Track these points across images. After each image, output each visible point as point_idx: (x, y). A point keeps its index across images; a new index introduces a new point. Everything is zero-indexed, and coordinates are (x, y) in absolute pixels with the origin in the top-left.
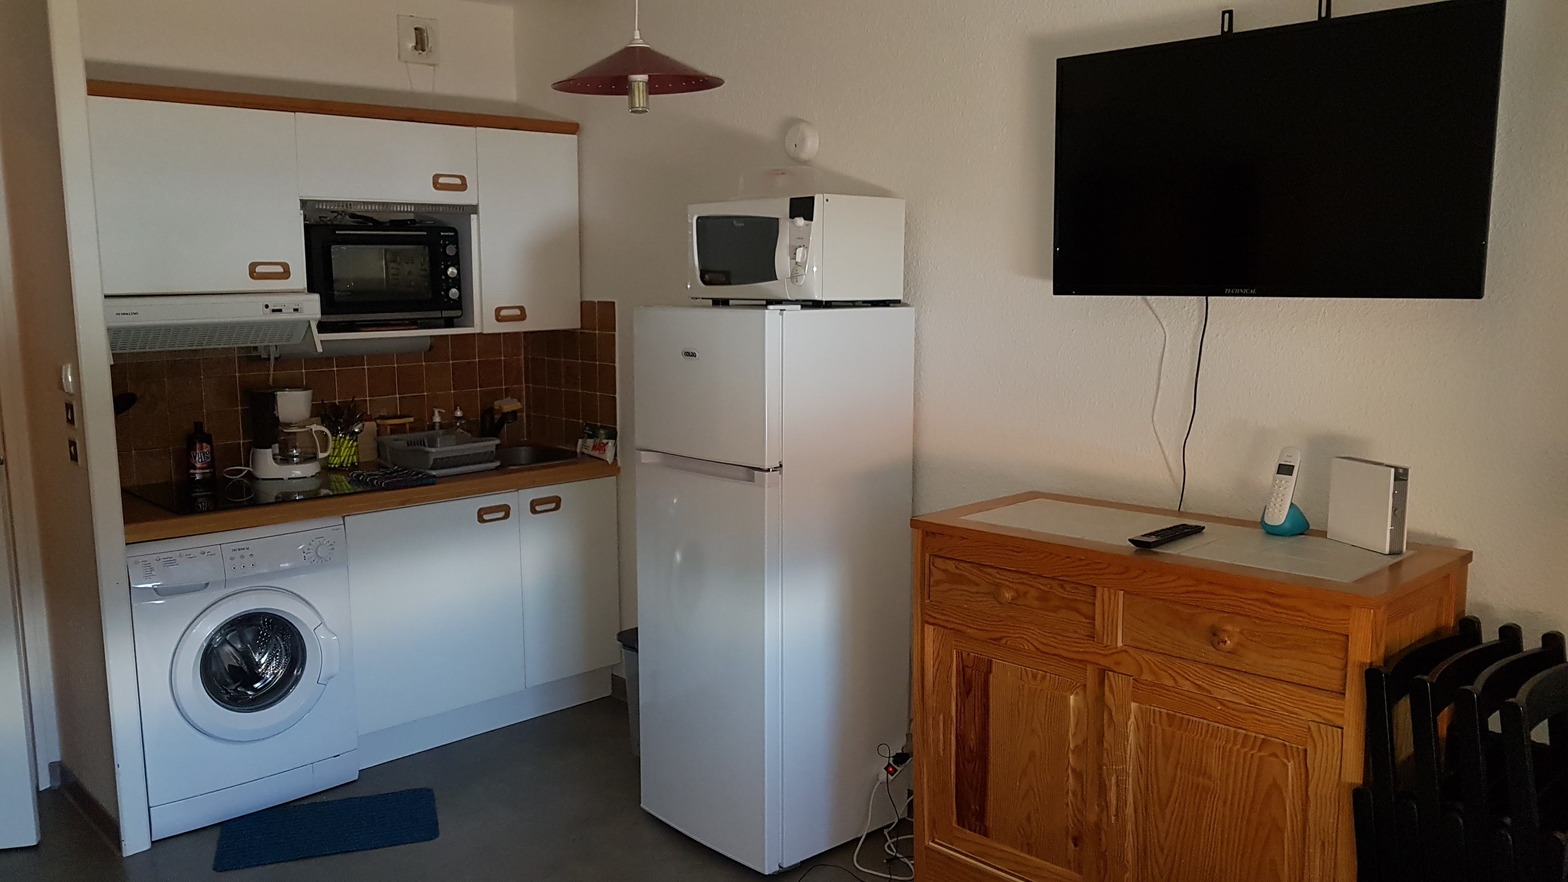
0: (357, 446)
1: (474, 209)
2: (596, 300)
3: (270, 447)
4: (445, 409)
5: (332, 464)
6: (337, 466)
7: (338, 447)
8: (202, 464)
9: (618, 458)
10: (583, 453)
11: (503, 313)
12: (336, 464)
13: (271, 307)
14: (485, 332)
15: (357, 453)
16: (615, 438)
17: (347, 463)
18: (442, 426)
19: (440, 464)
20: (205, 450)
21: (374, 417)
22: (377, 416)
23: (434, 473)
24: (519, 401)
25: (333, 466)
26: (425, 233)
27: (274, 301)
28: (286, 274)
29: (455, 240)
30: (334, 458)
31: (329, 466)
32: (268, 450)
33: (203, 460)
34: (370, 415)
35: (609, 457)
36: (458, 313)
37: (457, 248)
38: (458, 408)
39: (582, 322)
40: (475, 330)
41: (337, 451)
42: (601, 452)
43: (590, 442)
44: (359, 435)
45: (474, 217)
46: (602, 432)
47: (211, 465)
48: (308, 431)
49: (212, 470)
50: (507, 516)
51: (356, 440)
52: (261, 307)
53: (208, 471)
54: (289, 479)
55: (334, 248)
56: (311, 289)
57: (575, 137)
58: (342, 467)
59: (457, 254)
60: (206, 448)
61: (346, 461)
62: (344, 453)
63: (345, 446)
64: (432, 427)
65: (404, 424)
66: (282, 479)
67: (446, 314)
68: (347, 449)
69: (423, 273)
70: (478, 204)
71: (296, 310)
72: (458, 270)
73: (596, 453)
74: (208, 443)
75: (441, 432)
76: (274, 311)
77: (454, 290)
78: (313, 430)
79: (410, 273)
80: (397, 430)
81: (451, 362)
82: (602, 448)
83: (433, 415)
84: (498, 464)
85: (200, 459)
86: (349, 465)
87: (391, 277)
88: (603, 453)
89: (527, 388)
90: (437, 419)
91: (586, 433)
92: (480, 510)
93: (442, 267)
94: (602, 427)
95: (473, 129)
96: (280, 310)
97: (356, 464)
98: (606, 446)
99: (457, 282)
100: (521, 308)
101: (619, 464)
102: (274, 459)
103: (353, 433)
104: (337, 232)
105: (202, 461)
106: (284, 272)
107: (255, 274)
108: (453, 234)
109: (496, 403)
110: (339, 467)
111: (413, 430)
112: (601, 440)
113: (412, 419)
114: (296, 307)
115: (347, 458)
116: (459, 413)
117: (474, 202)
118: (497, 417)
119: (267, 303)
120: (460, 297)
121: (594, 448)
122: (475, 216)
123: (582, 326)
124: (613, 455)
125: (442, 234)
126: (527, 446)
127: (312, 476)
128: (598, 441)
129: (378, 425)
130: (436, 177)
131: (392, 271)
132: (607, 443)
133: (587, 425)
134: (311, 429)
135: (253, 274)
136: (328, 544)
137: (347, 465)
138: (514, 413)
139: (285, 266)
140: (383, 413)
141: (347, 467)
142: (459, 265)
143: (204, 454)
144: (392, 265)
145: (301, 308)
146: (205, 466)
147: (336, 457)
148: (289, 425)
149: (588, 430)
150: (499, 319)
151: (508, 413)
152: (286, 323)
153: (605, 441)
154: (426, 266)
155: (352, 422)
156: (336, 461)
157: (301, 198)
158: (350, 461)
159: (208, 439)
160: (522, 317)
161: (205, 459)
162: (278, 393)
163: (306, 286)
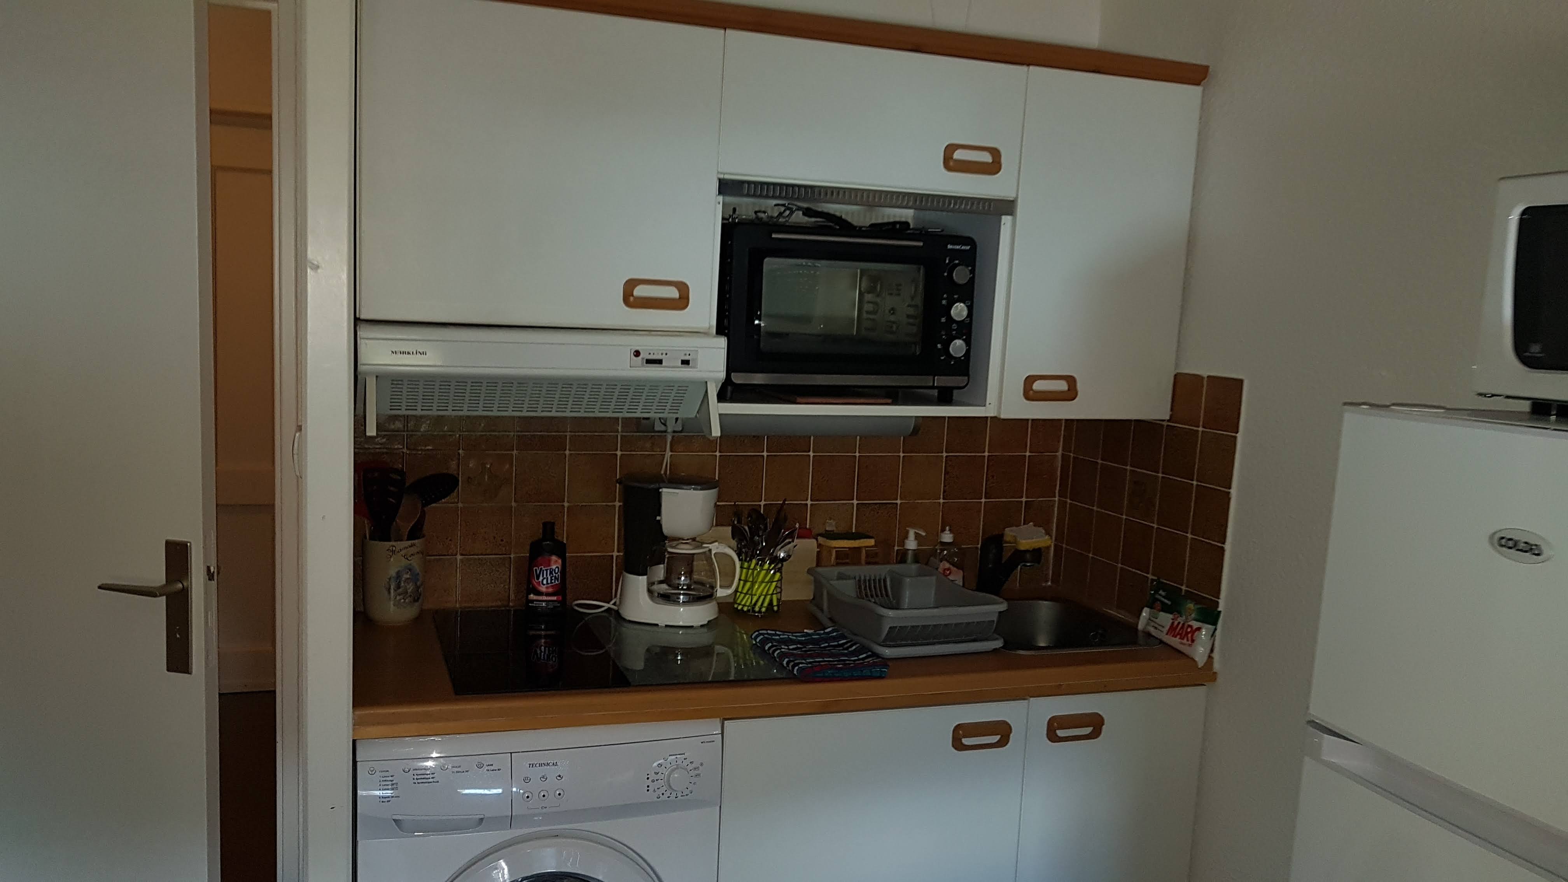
0: (780, 580)
1: (1007, 207)
2: (1205, 373)
3: (644, 573)
4: (925, 531)
5: (739, 604)
6: (745, 609)
7: (751, 579)
8: (547, 588)
9: (1216, 655)
10: (1149, 635)
11: (1038, 386)
12: (744, 605)
13: (644, 355)
14: (1002, 417)
15: (779, 589)
16: (1214, 623)
17: (762, 605)
18: (918, 556)
19: (897, 636)
20: (554, 567)
21: (815, 531)
22: (822, 531)
23: (887, 652)
24: (1048, 533)
25: (740, 607)
26: (921, 244)
27: (650, 346)
28: (682, 302)
29: (970, 258)
30: (742, 595)
31: (736, 606)
32: (640, 577)
33: (549, 582)
34: (810, 529)
35: (1200, 652)
36: (960, 380)
37: (973, 272)
38: (947, 528)
39: (1172, 410)
40: (987, 411)
41: (748, 585)
42: (1185, 641)
43: (1166, 619)
44: (784, 563)
45: (1006, 220)
46: (1191, 606)
47: (560, 590)
48: (704, 553)
49: (560, 598)
50: (1004, 742)
51: (780, 570)
52: (628, 354)
53: (555, 598)
54: (666, 626)
55: (769, 264)
56: (720, 331)
57: (1197, 90)
58: (754, 611)
59: (972, 281)
60: (556, 564)
61: (759, 604)
62: (758, 589)
63: (760, 579)
64: (902, 558)
65: (858, 549)
66: (657, 625)
67: (941, 381)
68: (764, 584)
69: (911, 311)
70: (1017, 198)
71: (685, 362)
72: (970, 309)
73: (1175, 642)
74: (559, 556)
75: (914, 567)
76: (649, 362)
77: (958, 343)
78: (713, 552)
79: (893, 311)
80: (845, 558)
81: (945, 454)
82: (1189, 634)
83: (906, 537)
84: (998, 644)
85: (545, 581)
86: (763, 610)
87: (865, 316)
88: (1190, 645)
89: (1062, 504)
90: (911, 544)
91: (1158, 600)
92: (958, 727)
93: (944, 302)
94: (1190, 596)
95: (1025, 68)
96: (660, 362)
97: (776, 608)
98: (1196, 633)
99: (965, 330)
100: (1071, 380)
101: (1217, 666)
102: (650, 592)
103: (775, 560)
104: (774, 236)
105: (547, 583)
106: (680, 298)
107: (632, 299)
108: (968, 248)
109: (1008, 531)
110: (749, 611)
111: (872, 559)
112: (1186, 620)
113: (872, 542)
114: (687, 358)
115: (762, 597)
116: (947, 537)
117: (1009, 194)
118: (1006, 555)
119: (637, 348)
120: (968, 354)
121: (1172, 630)
122: (1009, 218)
123: (1171, 416)
124: (1208, 651)
125: (950, 247)
126: (1050, 600)
127: (702, 626)
128: (1181, 620)
129: (819, 546)
130: (950, 149)
131: (867, 307)
132: (1199, 629)
133: (1160, 586)
134: (710, 550)
135: (630, 300)
136: (690, 767)
137: (760, 609)
138: (1037, 554)
139: (683, 288)
140: (831, 526)
141: (760, 612)
142: (971, 299)
143: (551, 573)
144: (868, 297)
145: (695, 360)
146: (550, 590)
147: (746, 594)
148: (677, 539)
149: (1164, 597)
150: (1030, 394)
151: (1027, 551)
152: (669, 384)
153: (1195, 624)
154: (919, 301)
155: (775, 541)
156: (744, 602)
157: (722, 176)
158: (766, 604)
159: (560, 550)
160: (1070, 394)
161: (551, 580)
162: (664, 490)
163: (714, 322)
